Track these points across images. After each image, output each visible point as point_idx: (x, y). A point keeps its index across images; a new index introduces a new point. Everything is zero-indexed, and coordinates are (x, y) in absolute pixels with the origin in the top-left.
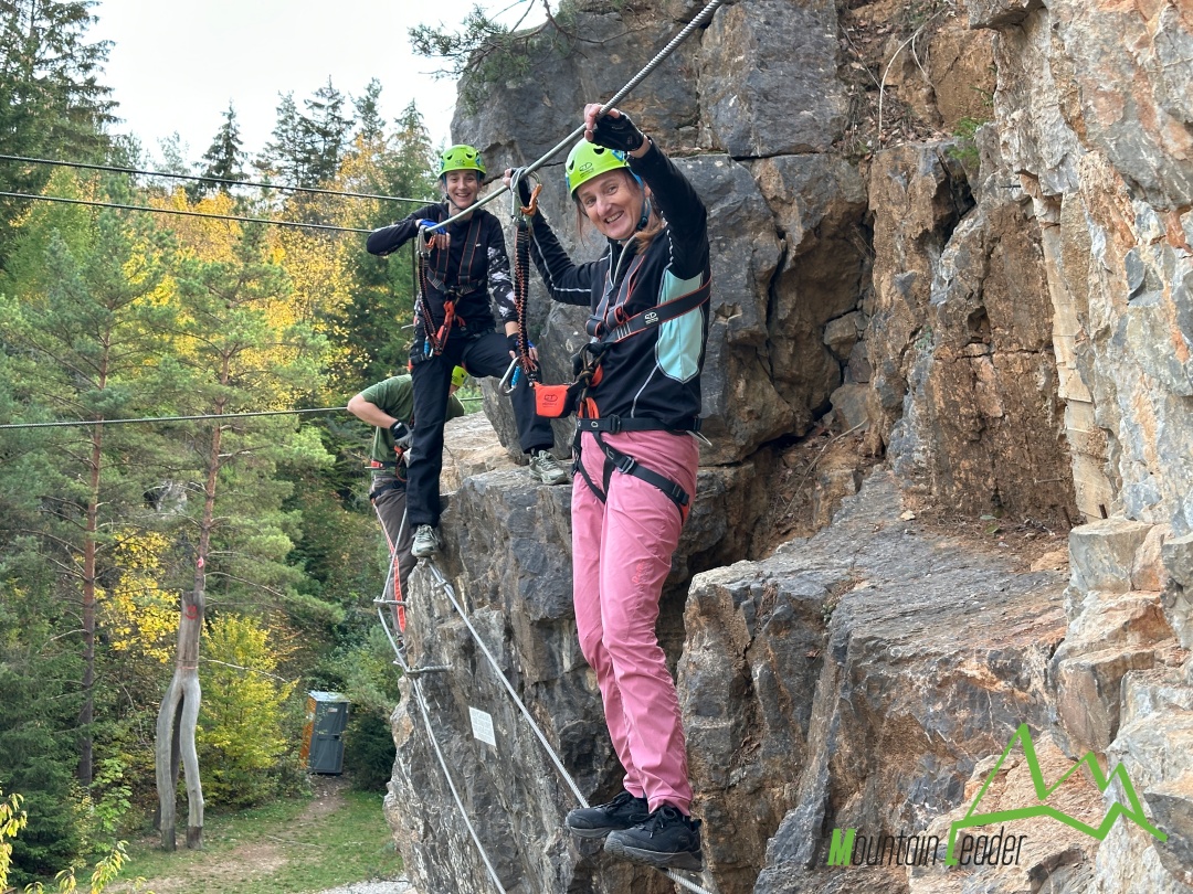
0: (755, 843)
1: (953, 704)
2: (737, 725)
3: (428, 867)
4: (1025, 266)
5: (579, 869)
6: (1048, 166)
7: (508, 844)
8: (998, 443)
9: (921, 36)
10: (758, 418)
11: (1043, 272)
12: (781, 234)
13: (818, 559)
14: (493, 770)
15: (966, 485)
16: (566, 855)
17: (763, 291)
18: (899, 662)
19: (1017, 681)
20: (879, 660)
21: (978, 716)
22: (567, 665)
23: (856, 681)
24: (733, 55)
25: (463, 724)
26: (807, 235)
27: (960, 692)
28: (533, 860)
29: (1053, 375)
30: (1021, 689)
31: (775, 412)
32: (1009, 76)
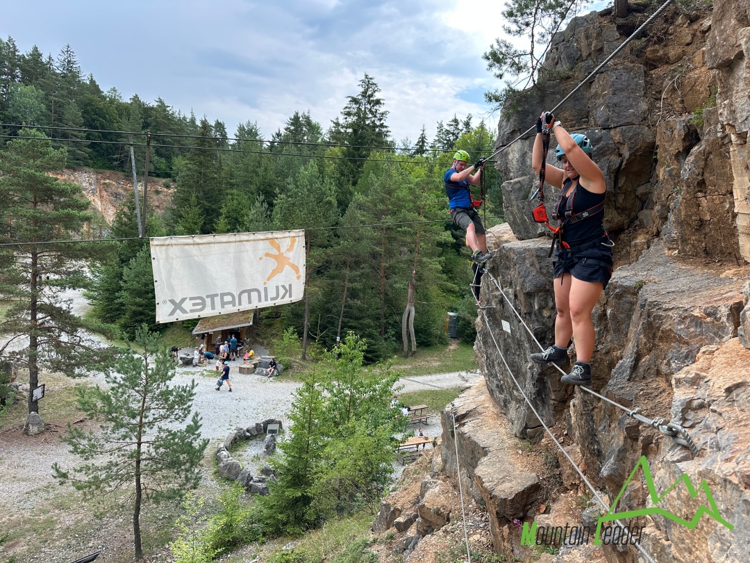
0: (606, 370)
1: (688, 325)
2: (601, 330)
3: (488, 369)
4: (722, 162)
5: (540, 374)
6: (740, 121)
7: (515, 364)
8: (707, 230)
9: (678, 78)
10: (610, 222)
11: (730, 164)
12: (620, 155)
13: (633, 272)
14: (510, 340)
15: (693, 246)
16: (535, 369)
17: (613, 176)
18: (666, 310)
19: (716, 318)
20: (659, 309)
21: (698, 330)
22: (536, 307)
23: (649, 316)
24: (603, 91)
25: (500, 325)
26: (630, 155)
27: (692, 321)
28: (524, 370)
29: (732, 204)
30: (717, 321)
31: (616, 220)
32: (724, 87)
